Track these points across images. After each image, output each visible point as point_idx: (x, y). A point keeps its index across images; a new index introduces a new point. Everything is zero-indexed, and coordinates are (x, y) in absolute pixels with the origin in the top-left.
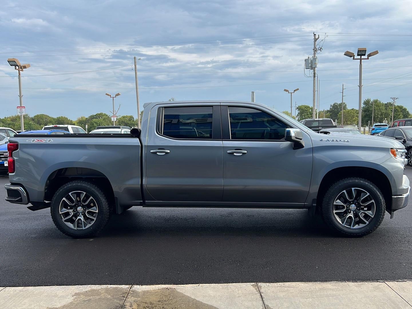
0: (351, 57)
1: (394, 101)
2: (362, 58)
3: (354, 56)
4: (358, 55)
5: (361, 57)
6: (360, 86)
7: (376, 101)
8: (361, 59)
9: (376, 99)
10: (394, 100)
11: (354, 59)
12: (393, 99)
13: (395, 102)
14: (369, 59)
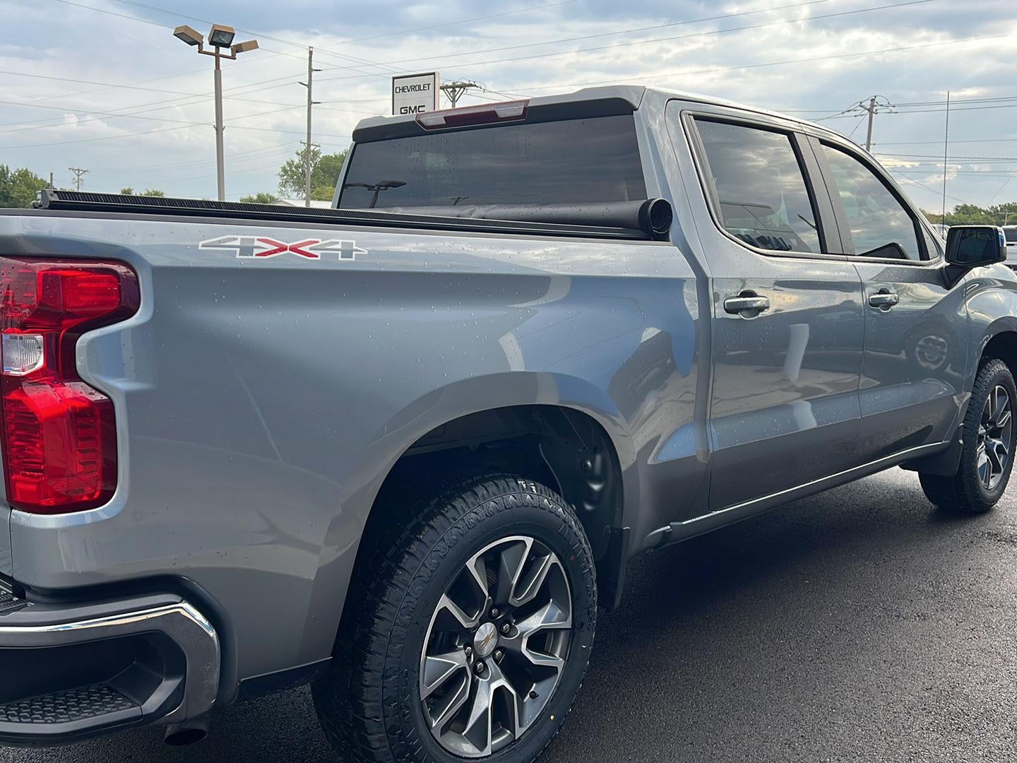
0: (192, 43)
1: (80, 177)
2: (220, 53)
3: (200, 45)
4: (211, 43)
5: (217, 49)
6: (220, 130)
7: (24, 175)
8: (217, 56)
9: (22, 167)
10: (78, 176)
11: (200, 51)
12: (77, 172)
13: (81, 180)
14: (235, 59)
